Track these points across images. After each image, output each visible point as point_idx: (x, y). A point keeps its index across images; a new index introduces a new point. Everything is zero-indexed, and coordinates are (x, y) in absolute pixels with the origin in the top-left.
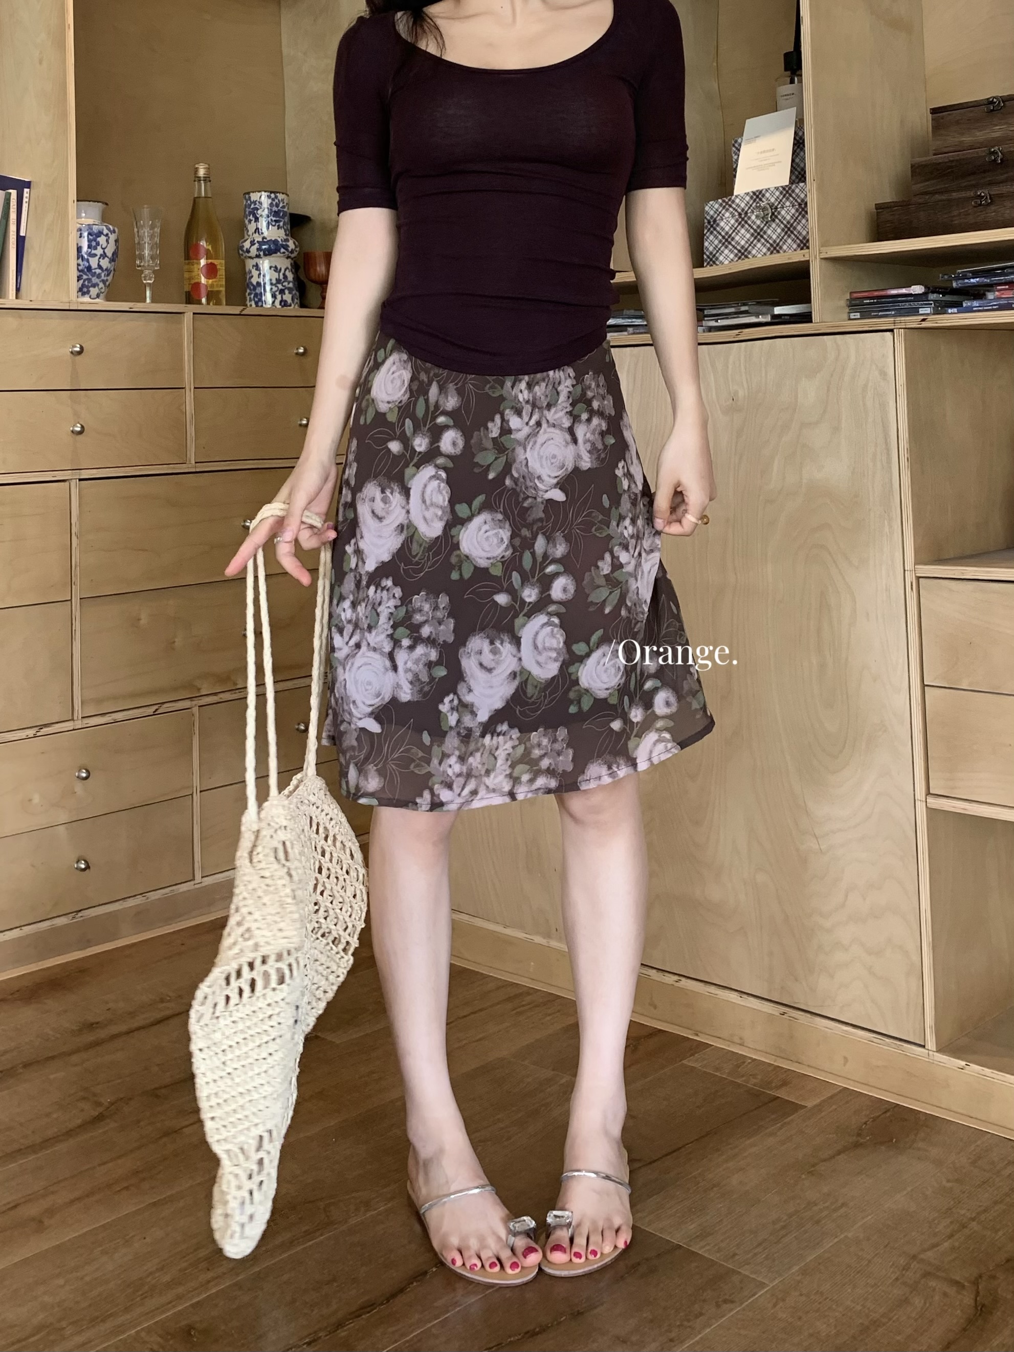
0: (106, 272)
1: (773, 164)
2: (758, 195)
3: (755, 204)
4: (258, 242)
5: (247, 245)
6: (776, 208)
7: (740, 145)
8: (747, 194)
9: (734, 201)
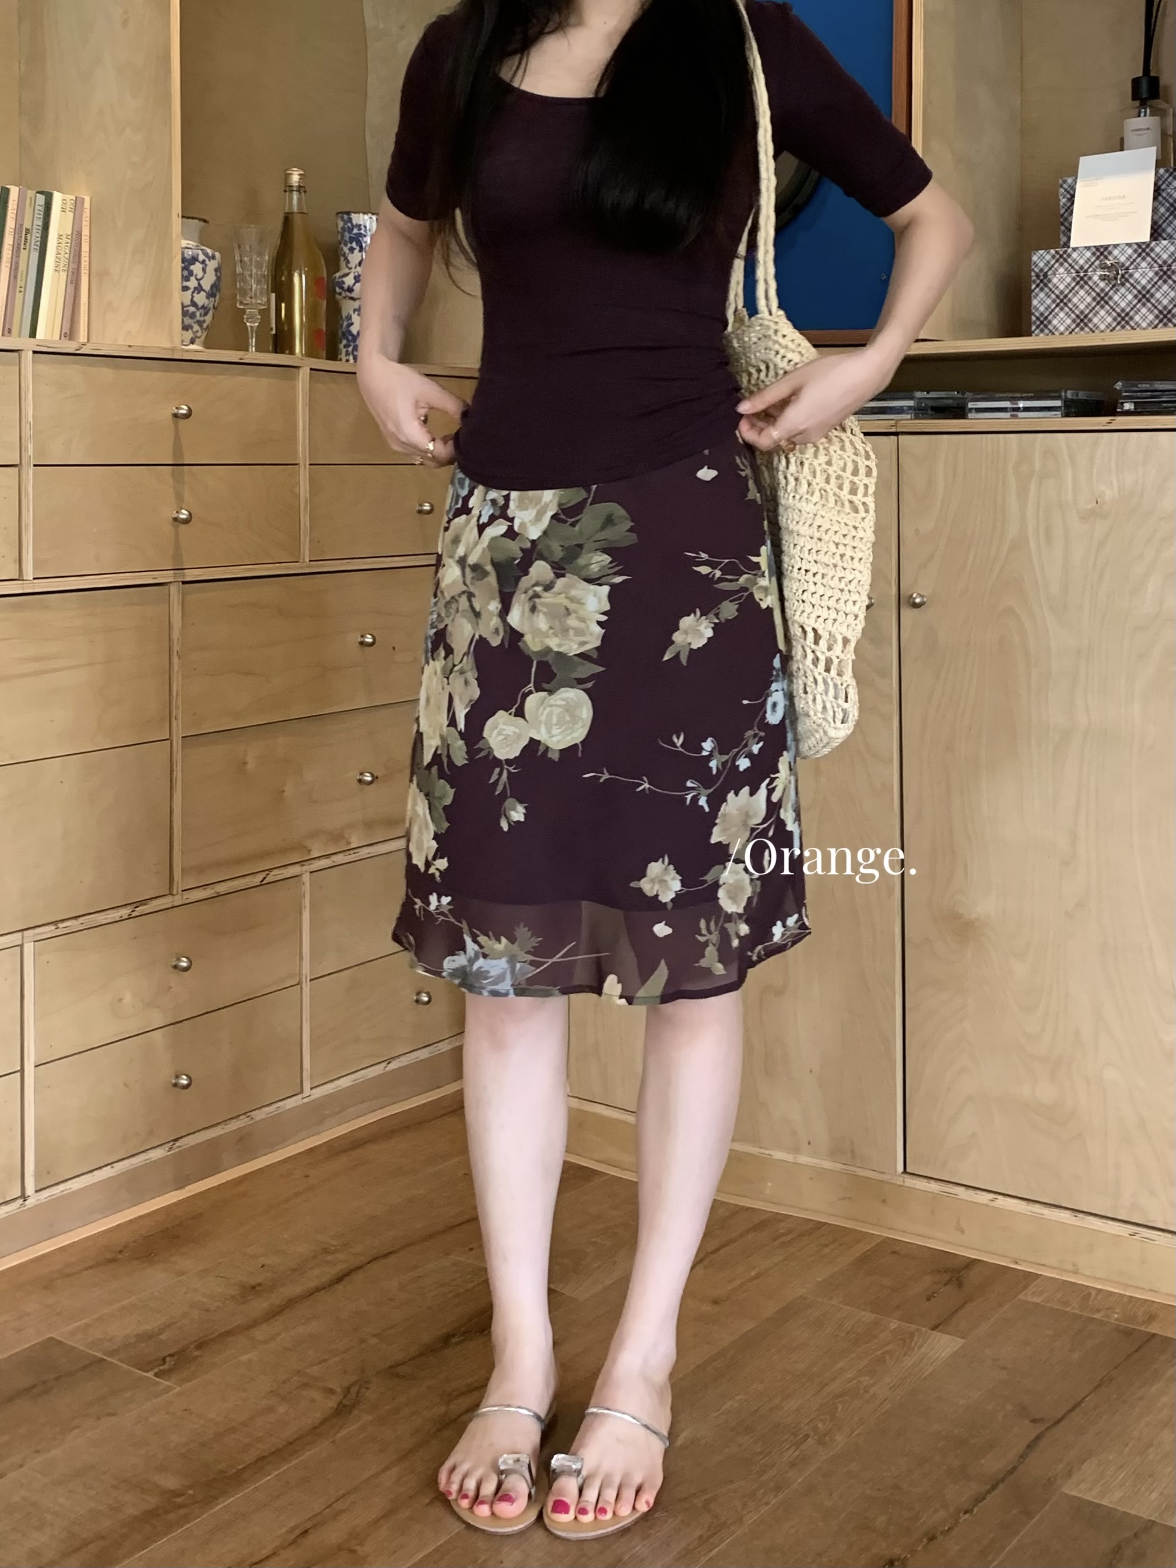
0: (202, 311)
1: (1122, 215)
2: (1102, 251)
3: (1097, 263)
5: (348, 281)
6: (1127, 269)
8: (1088, 248)
9: (1069, 256)
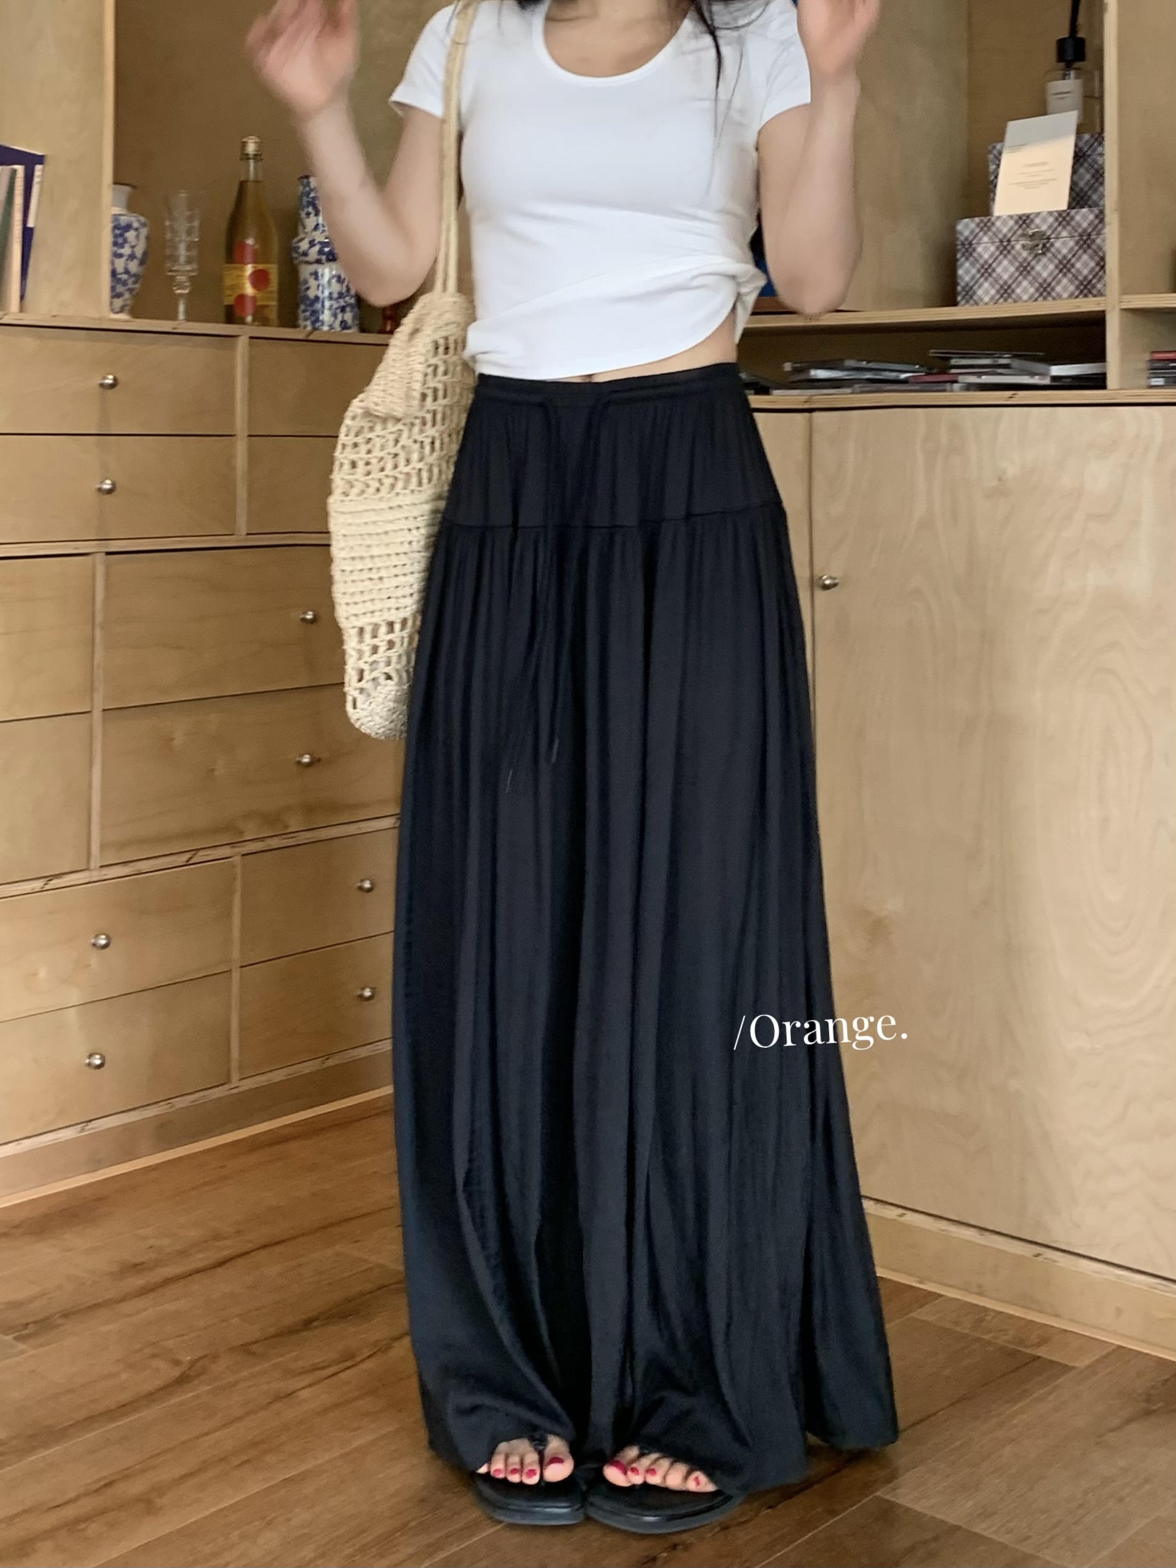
0: (134, 278)
1: (1044, 182)
2: (1024, 220)
3: (1020, 230)
4: (320, 243)
5: (304, 245)
6: (1049, 238)
7: (1000, 153)
8: (1011, 217)
9: (993, 224)
